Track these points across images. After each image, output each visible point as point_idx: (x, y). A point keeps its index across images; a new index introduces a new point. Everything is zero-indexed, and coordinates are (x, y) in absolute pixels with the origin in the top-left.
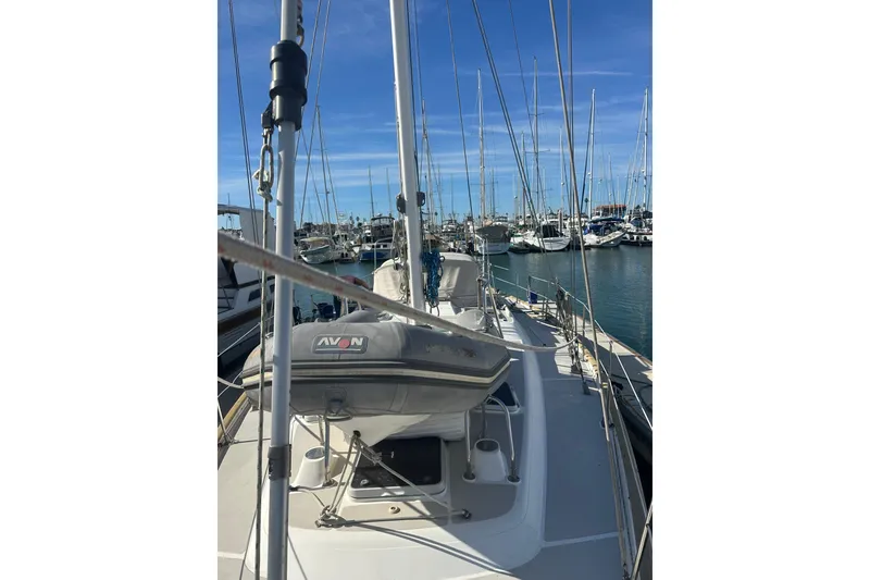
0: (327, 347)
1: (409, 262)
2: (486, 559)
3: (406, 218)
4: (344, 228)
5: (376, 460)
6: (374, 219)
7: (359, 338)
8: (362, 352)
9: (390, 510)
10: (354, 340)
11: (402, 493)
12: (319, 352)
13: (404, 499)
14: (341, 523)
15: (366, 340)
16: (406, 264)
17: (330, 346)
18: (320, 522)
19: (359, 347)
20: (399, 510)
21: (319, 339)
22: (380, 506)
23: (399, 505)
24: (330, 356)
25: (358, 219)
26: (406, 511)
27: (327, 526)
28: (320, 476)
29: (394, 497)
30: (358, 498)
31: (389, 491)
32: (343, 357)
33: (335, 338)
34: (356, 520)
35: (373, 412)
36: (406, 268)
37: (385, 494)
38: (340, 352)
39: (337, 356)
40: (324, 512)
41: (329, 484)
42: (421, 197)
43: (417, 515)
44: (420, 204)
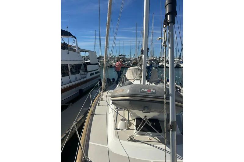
0: (144, 91)
1: (143, 68)
2: (180, 156)
3: (143, 56)
4: (111, 58)
5: (150, 124)
6: (119, 56)
7: (153, 90)
8: (155, 94)
9: (149, 139)
10: (152, 90)
11: (151, 134)
12: (142, 93)
13: (152, 136)
14: (135, 141)
15: (155, 91)
16: (142, 69)
17: (145, 91)
18: (129, 140)
19: (154, 92)
20: (151, 139)
21: (141, 89)
22: (146, 137)
23: (151, 137)
24: (145, 94)
25: (114, 55)
26: (153, 140)
27: (131, 141)
28: (125, 126)
29: (149, 135)
30: (138, 134)
31: (147, 133)
32: (149, 95)
33: (146, 89)
34: (140, 140)
35: (155, 111)
36: (142, 70)
37: (146, 134)
38: (148, 93)
39: (147, 94)
40: (131, 137)
41: (128, 129)
42: (148, 49)
43: (157, 141)
44: (148, 52)
